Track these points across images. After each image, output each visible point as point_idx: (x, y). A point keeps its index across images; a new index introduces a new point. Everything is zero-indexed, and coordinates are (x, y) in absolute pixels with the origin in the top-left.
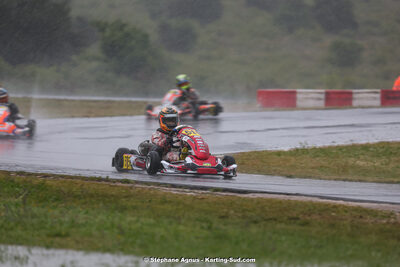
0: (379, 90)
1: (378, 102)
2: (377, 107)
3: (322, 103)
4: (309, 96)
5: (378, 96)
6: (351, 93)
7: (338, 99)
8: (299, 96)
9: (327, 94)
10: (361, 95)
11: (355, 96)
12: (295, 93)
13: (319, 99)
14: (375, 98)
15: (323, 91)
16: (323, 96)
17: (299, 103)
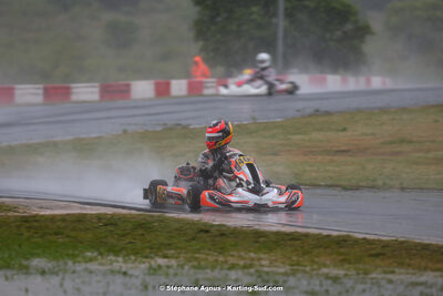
0: (96, 85)
1: (97, 97)
3: (40, 99)
5: (97, 90)
6: (69, 88)
8: (17, 92)
9: (46, 89)
10: (78, 90)
11: (74, 90)
12: (13, 89)
14: (93, 93)
15: (41, 86)
16: (41, 92)
17: (18, 100)
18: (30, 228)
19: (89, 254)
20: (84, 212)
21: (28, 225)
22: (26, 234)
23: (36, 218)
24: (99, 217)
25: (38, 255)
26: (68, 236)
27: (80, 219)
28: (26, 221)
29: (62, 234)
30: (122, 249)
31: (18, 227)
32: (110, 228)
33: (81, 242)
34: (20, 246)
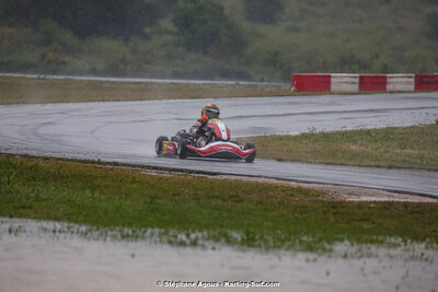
0: (412, 75)
1: (412, 87)
2: (410, 92)
3: (355, 88)
4: (342, 80)
5: (412, 80)
6: (385, 77)
7: (373, 84)
8: (333, 80)
9: (361, 78)
10: (395, 80)
11: (388, 80)
12: (330, 77)
13: (354, 83)
14: (408, 83)
15: (357, 75)
16: (357, 80)
17: (334, 88)
18: (337, 213)
19: (393, 240)
20: (391, 200)
21: (335, 211)
22: (332, 219)
23: (343, 204)
24: (406, 205)
25: (342, 240)
26: (374, 223)
27: (387, 206)
28: (333, 207)
29: (368, 220)
30: (427, 236)
31: (325, 212)
32: (415, 215)
33: (386, 229)
34: (325, 231)
